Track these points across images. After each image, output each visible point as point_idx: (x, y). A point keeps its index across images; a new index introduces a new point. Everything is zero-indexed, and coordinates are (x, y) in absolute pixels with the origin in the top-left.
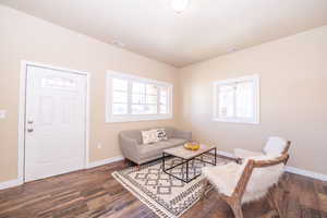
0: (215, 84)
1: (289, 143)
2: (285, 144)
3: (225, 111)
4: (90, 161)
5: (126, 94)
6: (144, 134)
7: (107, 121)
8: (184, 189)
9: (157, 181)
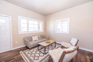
0: (56, 21)
1: (78, 40)
2: (77, 41)
3: (59, 30)
4: (13, 48)
5: (26, 24)
6: (33, 37)
7: (19, 34)
8: (43, 57)
9: (35, 54)
